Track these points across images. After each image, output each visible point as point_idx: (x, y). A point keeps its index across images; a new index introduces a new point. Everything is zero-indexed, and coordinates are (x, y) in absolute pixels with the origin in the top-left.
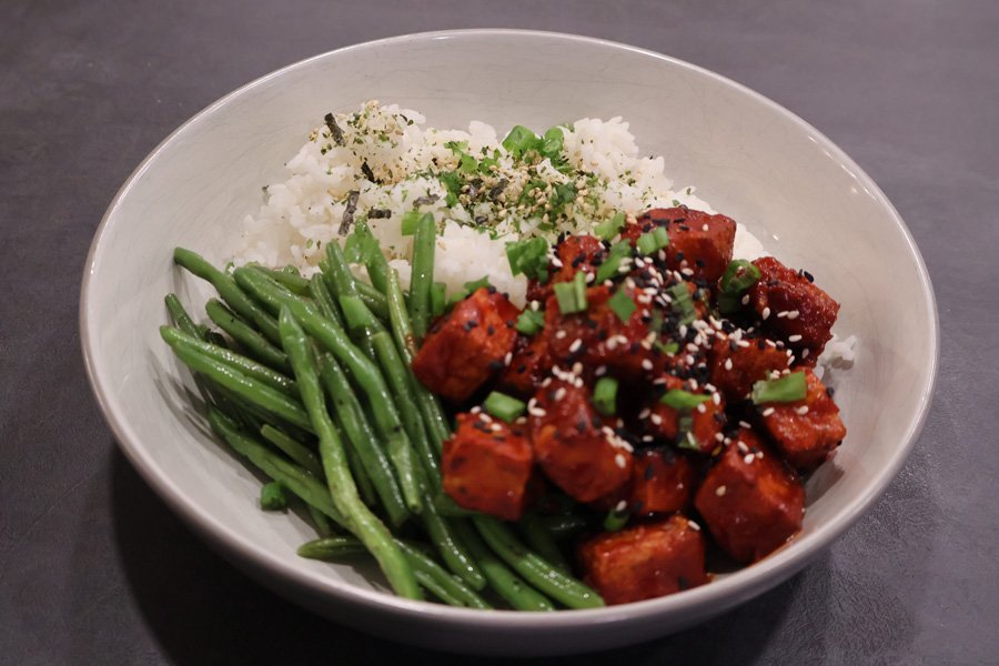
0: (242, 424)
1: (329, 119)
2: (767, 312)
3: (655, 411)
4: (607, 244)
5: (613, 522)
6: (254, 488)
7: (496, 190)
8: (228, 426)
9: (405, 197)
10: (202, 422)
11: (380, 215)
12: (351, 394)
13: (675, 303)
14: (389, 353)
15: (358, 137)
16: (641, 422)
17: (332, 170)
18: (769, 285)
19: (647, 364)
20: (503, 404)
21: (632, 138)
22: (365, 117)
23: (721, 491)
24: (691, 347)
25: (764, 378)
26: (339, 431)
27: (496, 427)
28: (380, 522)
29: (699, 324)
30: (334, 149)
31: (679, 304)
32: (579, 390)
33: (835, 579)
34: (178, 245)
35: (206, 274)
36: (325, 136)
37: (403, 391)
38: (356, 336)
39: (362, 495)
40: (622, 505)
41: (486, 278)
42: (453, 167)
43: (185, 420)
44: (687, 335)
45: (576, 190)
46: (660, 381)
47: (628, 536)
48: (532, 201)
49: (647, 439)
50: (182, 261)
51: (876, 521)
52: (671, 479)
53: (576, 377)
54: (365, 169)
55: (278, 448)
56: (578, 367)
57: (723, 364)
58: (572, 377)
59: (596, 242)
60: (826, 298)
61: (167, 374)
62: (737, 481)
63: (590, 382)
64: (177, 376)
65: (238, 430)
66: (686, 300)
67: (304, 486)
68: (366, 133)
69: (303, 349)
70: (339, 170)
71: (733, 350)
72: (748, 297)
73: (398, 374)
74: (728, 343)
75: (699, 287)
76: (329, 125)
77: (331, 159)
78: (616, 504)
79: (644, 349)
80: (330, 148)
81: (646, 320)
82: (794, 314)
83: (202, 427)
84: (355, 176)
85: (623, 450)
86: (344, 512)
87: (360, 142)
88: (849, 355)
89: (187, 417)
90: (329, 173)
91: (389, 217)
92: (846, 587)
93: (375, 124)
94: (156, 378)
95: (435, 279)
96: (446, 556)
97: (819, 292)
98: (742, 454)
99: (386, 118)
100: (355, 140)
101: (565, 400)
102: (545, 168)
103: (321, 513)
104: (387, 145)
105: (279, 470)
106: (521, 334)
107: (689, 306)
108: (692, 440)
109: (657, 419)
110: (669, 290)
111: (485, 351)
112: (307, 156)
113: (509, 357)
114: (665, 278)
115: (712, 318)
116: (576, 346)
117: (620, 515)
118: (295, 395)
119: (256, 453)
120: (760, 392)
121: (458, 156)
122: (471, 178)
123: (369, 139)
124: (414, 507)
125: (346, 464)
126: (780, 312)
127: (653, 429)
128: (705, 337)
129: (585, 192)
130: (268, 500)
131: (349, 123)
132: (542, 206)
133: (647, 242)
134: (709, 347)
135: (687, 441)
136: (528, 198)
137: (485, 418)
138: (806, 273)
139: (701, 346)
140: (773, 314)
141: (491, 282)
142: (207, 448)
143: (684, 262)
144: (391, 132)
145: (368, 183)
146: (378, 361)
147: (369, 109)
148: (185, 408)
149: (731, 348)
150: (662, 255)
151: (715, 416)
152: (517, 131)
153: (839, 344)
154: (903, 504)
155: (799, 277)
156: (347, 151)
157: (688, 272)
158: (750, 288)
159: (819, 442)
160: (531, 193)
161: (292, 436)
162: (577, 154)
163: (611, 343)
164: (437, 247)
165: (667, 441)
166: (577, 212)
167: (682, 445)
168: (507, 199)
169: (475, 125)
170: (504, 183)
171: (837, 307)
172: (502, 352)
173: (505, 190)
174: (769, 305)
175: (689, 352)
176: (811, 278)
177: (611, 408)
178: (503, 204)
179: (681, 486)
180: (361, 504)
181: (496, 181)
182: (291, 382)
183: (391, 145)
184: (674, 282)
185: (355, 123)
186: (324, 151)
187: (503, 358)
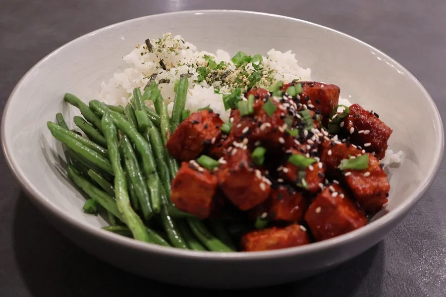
0: (82, 173)
1: (147, 42)
2: (352, 130)
3: (285, 166)
4: (271, 93)
5: (259, 223)
6: (82, 202)
7: (224, 76)
8: (75, 173)
9: (177, 73)
10: (64, 172)
11: (164, 81)
12: (133, 155)
13: (302, 119)
14: (156, 138)
15: (159, 49)
16: (278, 172)
17: (145, 63)
18: (354, 116)
19: (282, 140)
20: (207, 160)
21: (296, 61)
22: (164, 40)
23: (318, 210)
24: (310, 141)
25: (348, 158)
26: (125, 173)
27: (201, 169)
28: (139, 217)
29: (315, 131)
30: (147, 53)
31: (305, 120)
32: (245, 151)
33: (386, 274)
34: (67, 92)
35: (76, 104)
36: (144, 48)
37: (160, 156)
38: (142, 130)
39: (132, 204)
40: (264, 215)
41: (209, 106)
42: (204, 66)
43: (55, 169)
44: (308, 136)
45: (262, 75)
46: (289, 151)
47: (267, 231)
48: (241, 81)
49: (280, 180)
50: (68, 100)
51: (411, 249)
52: (292, 204)
53: (244, 145)
54: (161, 63)
55: (96, 183)
56: (246, 140)
57: (327, 152)
58: (243, 145)
59: (266, 92)
60: (385, 126)
61: (50, 148)
62: (327, 205)
63: (251, 147)
64: (55, 150)
65: (80, 175)
66: (308, 118)
67: (106, 201)
68: (163, 47)
69: (112, 131)
70: (149, 64)
71: (333, 146)
72: (343, 122)
73: (159, 148)
74: (330, 143)
75: (316, 113)
76: (146, 43)
77: (145, 58)
78: (261, 214)
79: (279, 131)
80: (146, 53)
81: (282, 118)
82: (367, 132)
83: (63, 173)
84: (157, 67)
85: (266, 183)
86: (121, 211)
87: (160, 51)
88: (398, 160)
89: (56, 168)
90: (143, 63)
91: (168, 83)
92: (391, 279)
93: (169, 44)
94: (43, 147)
95: (186, 109)
96: (171, 237)
97: (381, 123)
98: (331, 192)
99: (174, 41)
100: (158, 50)
101: (236, 154)
102: (249, 67)
103: (112, 214)
104: (173, 53)
105: (95, 194)
106: (223, 133)
107: (310, 121)
108: (304, 183)
109: (286, 170)
110: (300, 112)
111: (202, 136)
112: (133, 56)
113: (214, 140)
114: (298, 107)
115: (322, 130)
116: (246, 130)
117: (263, 219)
118: (106, 156)
119: (85, 185)
120: (344, 164)
121: (208, 61)
122: (213, 71)
123: (164, 50)
124: (156, 210)
125: (126, 188)
126: (360, 130)
127: (284, 175)
128: (318, 137)
129: (267, 76)
130: (87, 207)
131: (156, 43)
132: (245, 83)
133: (292, 91)
134: (320, 142)
135: (301, 183)
136: (239, 80)
137: (196, 164)
138: (375, 113)
139: (315, 141)
140: (356, 131)
141: (211, 107)
142: (63, 183)
143: (310, 101)
144: (176, 48)
145: (162, 70)
146: (151, 142)
147: (167, 36)
148: (56, 164)
149: (331, 144)
150: (299, 97)
151: (319, 174)
152: (239, 54)
153: (393, 155)
154: (427, 242)
155: (371, 114)
156: (153, 55)
157: (311, 106)
158: (344, 118)
159: (374, 191)
160: (241, 77)
161: (103, 177)
162: (268, 66)
163: (263, 127)
164: (188, 94)
165: (291, 182)
166: (261, 84)
167: (299, 185)
168: (229, 81)
169: (219, 51)
170: (228, 73)
171: (391, 131)
172: (211, 137)
173: (228, 77)
174: (354, 126)
175: (308, 144)
176: (377, 116)
177: (261, 161)
178: (227, 83)
179: (297, 207)
180: (131, 208)
181: (224, 71)
182: (106, 150)
183: (175, 54)
184: (303, 109)
185: (159, 43)
186: (142, 54)
187: (211, 140)
